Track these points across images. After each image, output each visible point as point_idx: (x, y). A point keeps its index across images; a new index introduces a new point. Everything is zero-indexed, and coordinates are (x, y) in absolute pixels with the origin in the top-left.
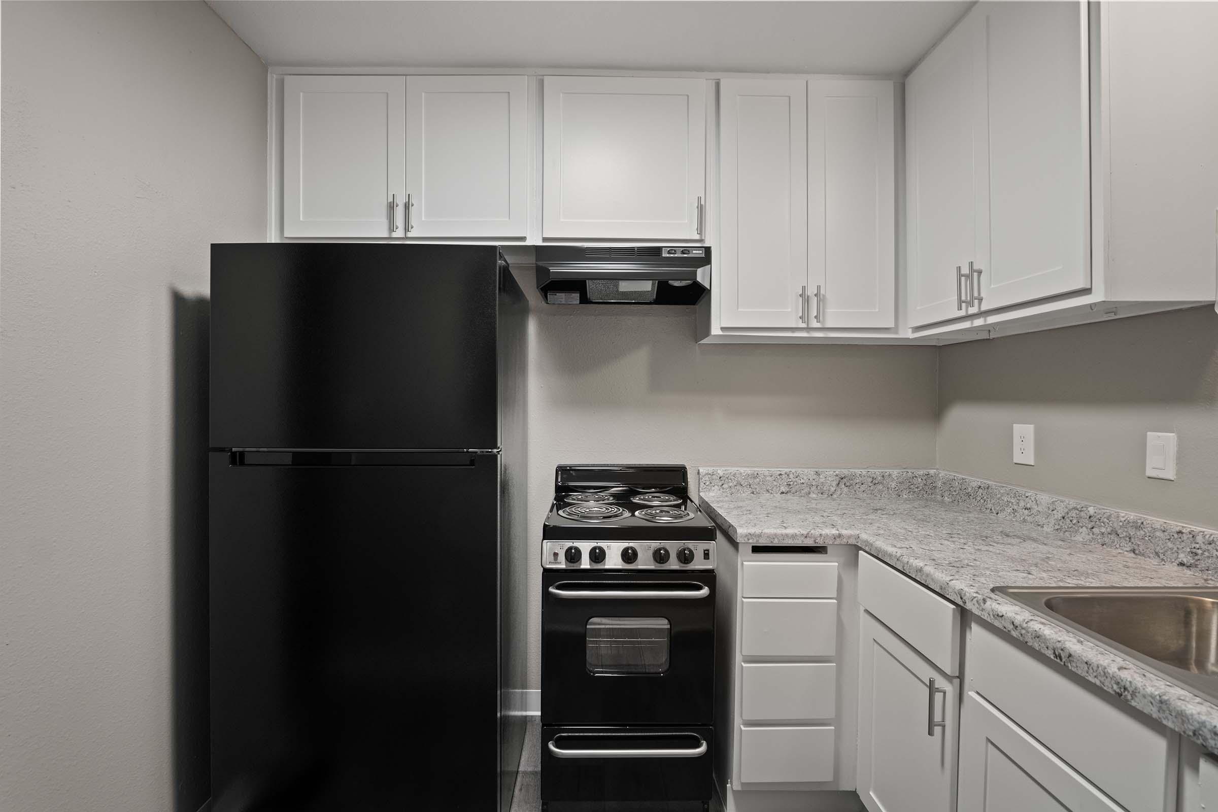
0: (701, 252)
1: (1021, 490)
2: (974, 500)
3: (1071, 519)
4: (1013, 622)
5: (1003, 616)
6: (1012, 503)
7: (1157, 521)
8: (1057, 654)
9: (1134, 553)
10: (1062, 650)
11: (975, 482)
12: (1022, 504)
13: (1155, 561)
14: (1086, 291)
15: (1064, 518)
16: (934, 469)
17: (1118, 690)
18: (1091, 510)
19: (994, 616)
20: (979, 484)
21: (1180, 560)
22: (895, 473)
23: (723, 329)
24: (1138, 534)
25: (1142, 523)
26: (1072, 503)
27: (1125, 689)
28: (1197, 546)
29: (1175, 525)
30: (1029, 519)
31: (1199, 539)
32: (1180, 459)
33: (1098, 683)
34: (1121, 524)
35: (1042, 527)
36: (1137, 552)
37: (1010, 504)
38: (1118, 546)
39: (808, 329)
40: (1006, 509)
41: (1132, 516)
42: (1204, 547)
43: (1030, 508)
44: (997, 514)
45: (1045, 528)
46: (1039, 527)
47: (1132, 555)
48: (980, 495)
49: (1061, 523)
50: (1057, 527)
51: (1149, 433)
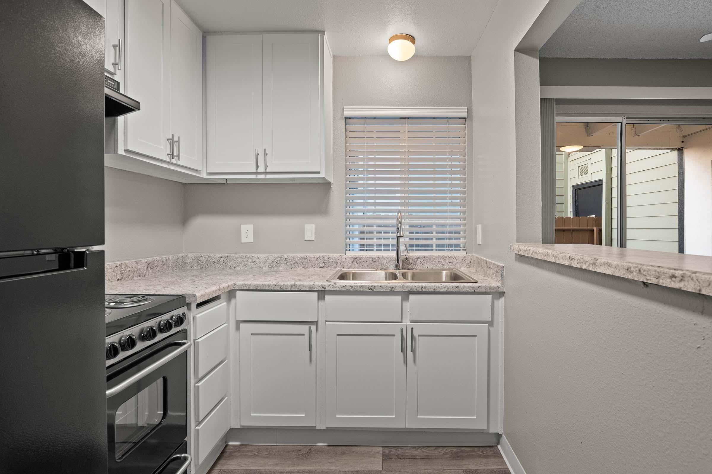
0: (114, 84)
1: (248, 255)
2: (218, 264)
3: (277, 261)
4: (351, 286)
5: (346, 286)
7: (312, 255)
8: (370, 288)
9: (304, 268)
10: (372, 286)
11: (218, 256)
12: (250, 260)
13: (312, 269)
14: (319, 173)
15: (273, 262)
16: (182, 253)
17: (391, 289)
18: (286, 256)
19: (341, 287)
20: (221, 256)
21: (320, 266)
22: (170, 257)
23: (127, 151)
24: (305, 261)
25: (306, 257)
26: (276, 255)
27: (393, 288)
28: (325, 260)
29: (317, 255)
30: (254, 266)
31: (326, 258)
32: (316, 233)
33: (384, 290)
34: (299, 259)
35: (262, 268)
36: (305, 267)
37: (243, 262)
38: (298, 267)
39: (171, 163)
40: (240, 265)
41: (302, 255)
42: (327, 260)
43: (255, 262)
44: (235, 268)
45: (264, 268)
46: (260, 269)
47: (304, 269)
48: (222, 261)
49: (272, 264)
50: (270, 267)
51: (305, 225)
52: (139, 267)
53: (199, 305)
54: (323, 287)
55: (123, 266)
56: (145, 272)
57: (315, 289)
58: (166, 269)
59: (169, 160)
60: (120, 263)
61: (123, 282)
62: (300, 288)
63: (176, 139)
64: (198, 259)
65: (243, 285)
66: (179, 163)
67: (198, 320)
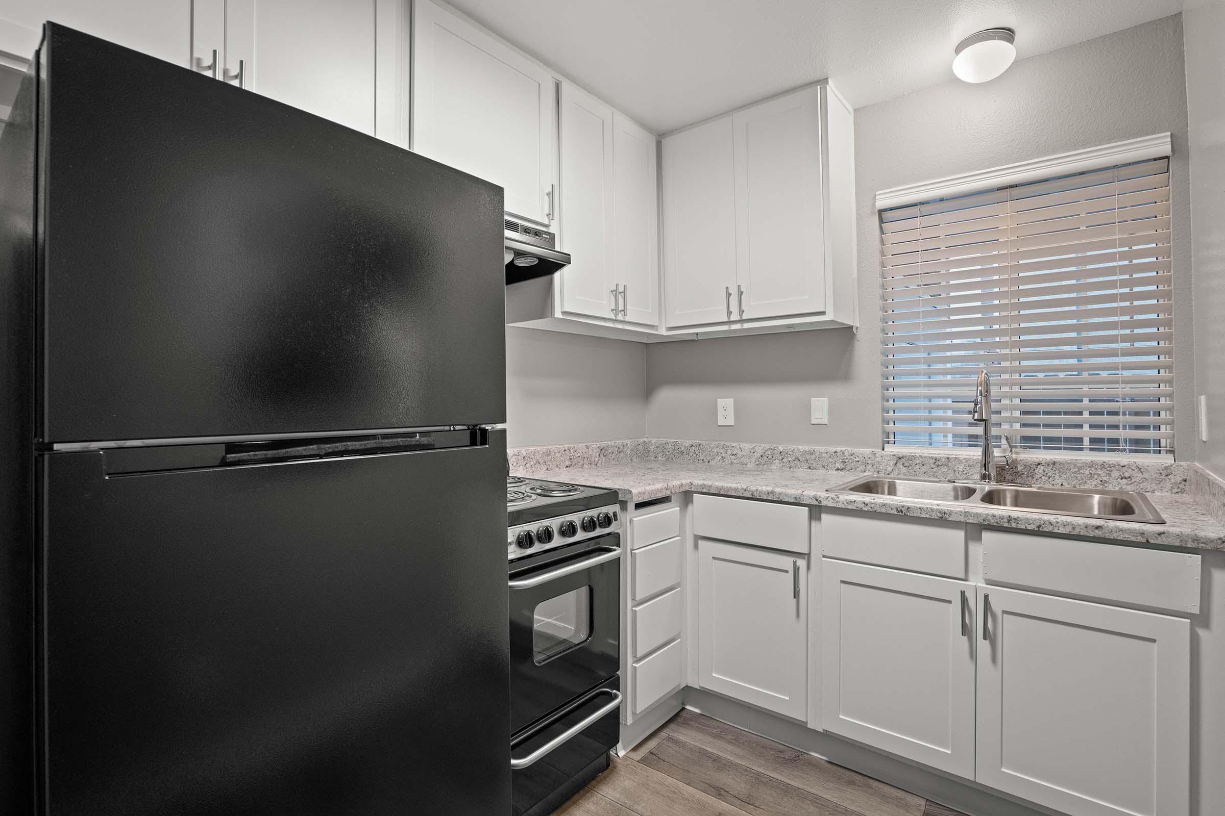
0: (548, 237)
1: (728, 444)
2: (687, 455)
3: (767, 456)
4: (864, 503)
5: (855, 501)
6: (721, 453)
7: (823, 449)
8: (899, 510)
9: (810, 469)
10: (903, 507)
11: (688, 443)
12: (729, 452)
13: (823, 471)
14: (823, 313)
15: (762, 456)
16: (643, 438)
17: (941, 516)
18: (781, 448)
19: (847, 503)
20: (691, 443)
21: (836, 467)
22: (628, 442)
23: (564, 313)
24: (812, 457)
25: (814, 451)
26: (767, 446)
27: (945, 513)
28: (845, 458)
29: (832, 449)
30: (735, 461)
31: (846, 454)
32: (831, 412)
33: (928, 516)
34: (801, 453)
35: (747, 465)
36: (812, 468)
37: (720, 454)
38: (800, 467)
39: (616, 321)
40: (716, 458)
41: (807, 448)
42: (849, 458)
43: (736, 454)
44: (709, 462)
45: (749, 466)
46: (744, 465)
47: (809, 470)
48: (693, 451)
49: (760, 460)
50: (757, 463)
51: (812, 398)
52: (590, 453)
53: (639, 506)
54: (817, 500)
55: (572, 451)
56: (597, 459)
57: (803, 501)
58: (622, 458)
59: (614, 318)
60: (568, 446)
61: (570, 470)
62: (781, 498)
63: (621, 289)
64: (663, 447)
65: (701, 485)
66: (627, 319)
67: (635, 524)
